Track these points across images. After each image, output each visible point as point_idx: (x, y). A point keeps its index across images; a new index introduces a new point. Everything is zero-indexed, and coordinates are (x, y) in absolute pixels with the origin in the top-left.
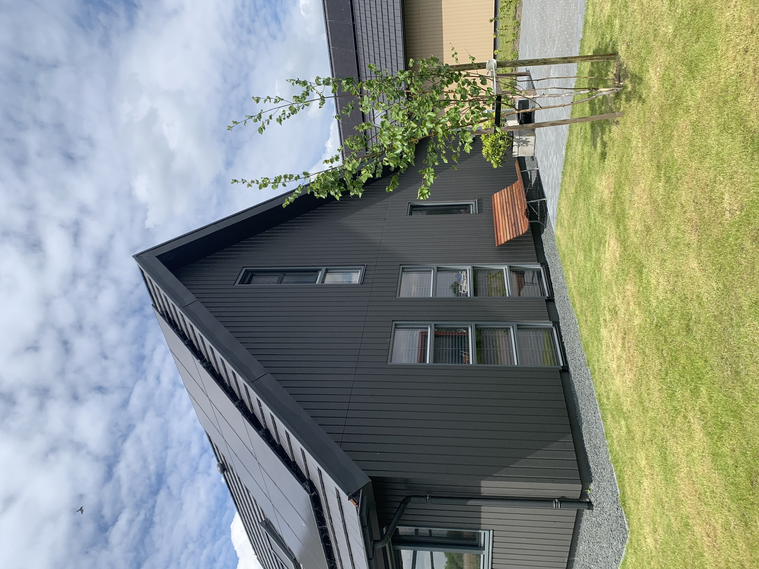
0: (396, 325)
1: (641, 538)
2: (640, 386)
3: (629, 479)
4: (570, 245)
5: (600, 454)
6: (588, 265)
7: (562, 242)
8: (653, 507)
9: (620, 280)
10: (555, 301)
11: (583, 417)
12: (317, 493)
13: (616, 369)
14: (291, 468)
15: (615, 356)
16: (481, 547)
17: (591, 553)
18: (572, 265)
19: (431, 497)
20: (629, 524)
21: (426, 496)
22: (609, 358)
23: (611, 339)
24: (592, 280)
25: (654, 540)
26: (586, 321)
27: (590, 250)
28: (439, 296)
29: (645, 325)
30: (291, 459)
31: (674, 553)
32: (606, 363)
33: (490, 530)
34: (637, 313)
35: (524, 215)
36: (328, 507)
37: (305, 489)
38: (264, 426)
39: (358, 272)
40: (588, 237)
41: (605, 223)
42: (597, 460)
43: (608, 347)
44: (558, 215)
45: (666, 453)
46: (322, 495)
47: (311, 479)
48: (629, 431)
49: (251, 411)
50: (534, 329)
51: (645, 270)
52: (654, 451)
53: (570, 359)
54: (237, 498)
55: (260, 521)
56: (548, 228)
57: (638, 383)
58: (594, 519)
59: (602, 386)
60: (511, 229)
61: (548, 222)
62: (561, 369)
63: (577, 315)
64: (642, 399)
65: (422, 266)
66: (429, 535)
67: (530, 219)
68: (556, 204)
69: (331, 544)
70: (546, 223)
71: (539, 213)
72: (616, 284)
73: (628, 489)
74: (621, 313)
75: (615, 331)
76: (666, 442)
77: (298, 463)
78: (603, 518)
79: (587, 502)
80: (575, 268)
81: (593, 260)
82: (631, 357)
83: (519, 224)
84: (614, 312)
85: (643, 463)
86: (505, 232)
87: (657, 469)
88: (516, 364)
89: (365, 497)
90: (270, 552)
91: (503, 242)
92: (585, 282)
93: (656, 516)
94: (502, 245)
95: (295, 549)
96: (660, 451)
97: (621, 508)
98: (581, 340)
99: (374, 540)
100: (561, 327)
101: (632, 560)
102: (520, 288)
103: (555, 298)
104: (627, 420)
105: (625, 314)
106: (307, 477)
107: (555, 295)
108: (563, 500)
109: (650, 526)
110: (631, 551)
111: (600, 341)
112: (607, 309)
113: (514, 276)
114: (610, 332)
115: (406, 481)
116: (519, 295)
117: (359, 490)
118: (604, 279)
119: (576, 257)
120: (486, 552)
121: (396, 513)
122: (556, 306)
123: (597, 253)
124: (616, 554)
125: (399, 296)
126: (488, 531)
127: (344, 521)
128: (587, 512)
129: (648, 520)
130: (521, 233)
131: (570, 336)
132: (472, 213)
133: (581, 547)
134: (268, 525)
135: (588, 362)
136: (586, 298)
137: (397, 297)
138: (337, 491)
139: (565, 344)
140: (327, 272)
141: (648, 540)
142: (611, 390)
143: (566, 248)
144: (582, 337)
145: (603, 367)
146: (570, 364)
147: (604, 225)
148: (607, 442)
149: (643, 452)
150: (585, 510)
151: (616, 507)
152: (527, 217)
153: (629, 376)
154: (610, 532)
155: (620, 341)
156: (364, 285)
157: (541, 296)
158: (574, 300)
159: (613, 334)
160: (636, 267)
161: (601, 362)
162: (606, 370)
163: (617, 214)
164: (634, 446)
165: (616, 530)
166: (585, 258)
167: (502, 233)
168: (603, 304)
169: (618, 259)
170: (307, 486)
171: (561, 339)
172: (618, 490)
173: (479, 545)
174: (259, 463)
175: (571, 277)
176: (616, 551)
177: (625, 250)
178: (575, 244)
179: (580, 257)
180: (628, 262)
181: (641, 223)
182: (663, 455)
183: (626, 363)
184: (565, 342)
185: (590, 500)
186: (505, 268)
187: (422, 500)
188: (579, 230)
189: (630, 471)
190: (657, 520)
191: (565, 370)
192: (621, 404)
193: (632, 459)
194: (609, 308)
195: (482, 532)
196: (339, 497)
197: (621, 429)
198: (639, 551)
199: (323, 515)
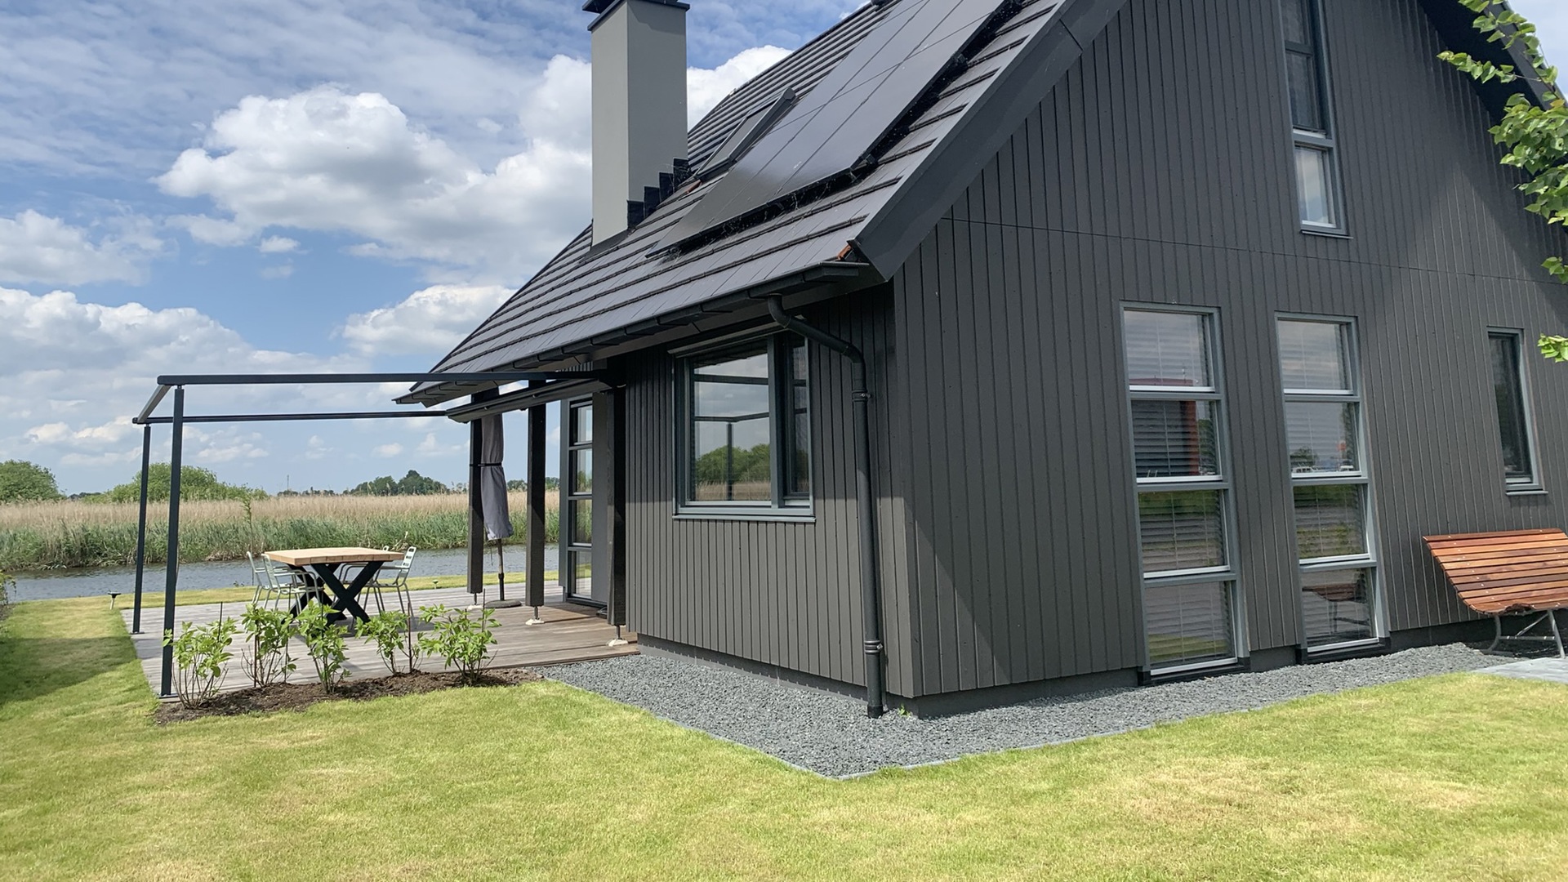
0: (1211, 315)
1: (829, 800)
2: (1126, 827)
3: (934, 789)
4: (1443, 704)
5: (975, 738)
6: (1397, 740)
7: (1452, 688)
8: (887, 828)
9: (1369, 806)
10: (1299, 666)
11: (1047, 710)
12: (855, 182)
13: (1157, 781)
14: (895, 127)
15: (1187, 781)
16: (784, 500)
17: (790, 708)
18: (1393, 706)
19: (865, 400)
20: (850, 780)
21: (866, 392)
22: (1179, 769)
23: (1224, 776)
24: (1360, 746)
25: (828, 823)
26: (1260, 728)
27: (1438, 747)
28: (1288, 408)
29: (1267, 849)
30: (913, 125)
31: (809, 856)
32: (1169, 762)
33: (815, 517)
34: (1294, 835)
35: (1514, 602)
36: (830, 206)
37: (860, 159)
38: (971, 61)
39: (1330, 222)
40: (1472, 743)
41: (1514, 786)
42: (964, 732)
43: (1205, 768)
44: (1521, 680)
45: (993, 862)
46: (853, 193)
47: (880, 168)
48: (1029, 797)
49: (1001, 29)
50: (1229, 618)
51: (1401, 862)
52: (995, 840)
53: (1167, 689)
54: (829, 39)
55: (794, 89)
56: (1485, 658)
57: (1133, 822)
58: (852, 718)
59: (1116, 751)
60: (1473, 571)
61: (1501, 658)
62: (1144, 670)
63: (1270, 711)
64: (1098, 827)
65: (1358, 371)
66: (796, 408)
67: (1503, 617)
68: (1551, 679)
69: (766, 221)
70: (1495, 655)
71: (1523, 638)
72: (1358, 797)
73: (914, 784)
74: (1285, 801)
75: (1243, 786)
76: (1016, 865)
77: (907, 138)
78: (855, 736)
79: (882, 708)
80: (1386, 713)
81: (1413, 753)
82: (1187, 814)
83: (1487, 592)
84: (1289, 788)
85: (969, 817)
86: (1464, 558)
87: (959, 843)
88: (1146, 575)
89: (854, 273)
90: (742, 116)
91: (1436, 552)
92: (1352, 731)
93: (872, 830)
94: (1430, 550)
95: (752, 161)
96: (996, 850)
97: (878, 768)
98: (1214, 714)
99: (781, 297)
100: (1238, 675)
101: (789, 781)
102: (1321, 591)
103: (1305, 665)
104: (1051, 794)
105: (1287, 809)
106: (882, 159)
107: (1312, 666)
108: (880, 660)
109: (853, 818)
110: (804, 780)
111: (1217, 752)
112: (1294, 772)
113: (1351, 579)
114: (1241, 775)
115: (890, 351)
116: (1305, 589)
117: (867, 261)
118: (1366, 773)
119: (1416, 716)
120: (775, 510)
121: (831, 336)
122: (1286, 668)
123: (1432, 761)
124: (794, 753)
125: (1279, 319)
126: (812, 513)
127: (809, 238)
128: (863, 706)
129: (862, 816)
130: (1463, 594)
131: (1220, 692)
132: (1508, 481)
133: (799, 693)
134: (788, 103)
135: (1166, 727)
136: (1313, 731)
137: (1277, 315)
138: (861, 220)
139: (1199, 682)
140: (1323, 152)
141: (826, 813)
142: (1111, 768)
143: (1435, 696)
144: (1220, 717)
145: (1159, 754)
146: (1158, 689)
147: (1509, 783)
148: (1002, 753)
149: (990, 820)
150: (867, 703)
151: (880, 760)
152: (1509, 610)
153: (1145, 806)
154: (833, 746)
155: (1222, 794)
156: (1299, 238)
157: (1309, 638)
158: (1304, 704)
159: (1236, 781)
160: (1406, 844)
161: (1170, 752)
162: (1153, 760)
163: (1543, 813)
164: (999, 802)
165: (837, 757)
166: (1414, 735)
167: (1459, 551)
168: (1305, 764)
169: (1421, 807)
170: (865, 161)
171: (1209, 675)
172: (910, 766)
173: (786, 498)
174: (899, 64)
175: (1363, 702)
176: (799, 753)
177: (1448, 823)
178: (1448, 716)
179: (1415, 725)
180: (1417, 826)
181: (1525, 864)
182: (989, 855)
183: (1173, 803)
184: (1205, 681)
185: (885, 712)
186: (1370, 556)
187: (859, 385)
188: (1487, 726)
189: (949, 790)
190: (864, 832)
191: (1142, 679)
192: (1082, 785)
193: (974, 796)
194: (1296, 777)
195: (809, 503)
196: (851, 223)
197: (1030, 781)
198: (805, 794)
199: (816, 200)
